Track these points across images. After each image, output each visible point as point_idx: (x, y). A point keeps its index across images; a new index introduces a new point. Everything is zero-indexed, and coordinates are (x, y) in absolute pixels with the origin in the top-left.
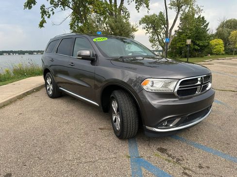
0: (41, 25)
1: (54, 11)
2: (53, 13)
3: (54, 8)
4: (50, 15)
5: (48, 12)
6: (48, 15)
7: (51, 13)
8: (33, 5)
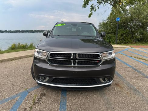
0: (90, 16)
1: (99, 7)
2: (98, 8)
3: (99, 5)
4: (96, 10)
5: (95, 8)
6: (95, 10)
7: (97, 8)
8: (87, 5)
